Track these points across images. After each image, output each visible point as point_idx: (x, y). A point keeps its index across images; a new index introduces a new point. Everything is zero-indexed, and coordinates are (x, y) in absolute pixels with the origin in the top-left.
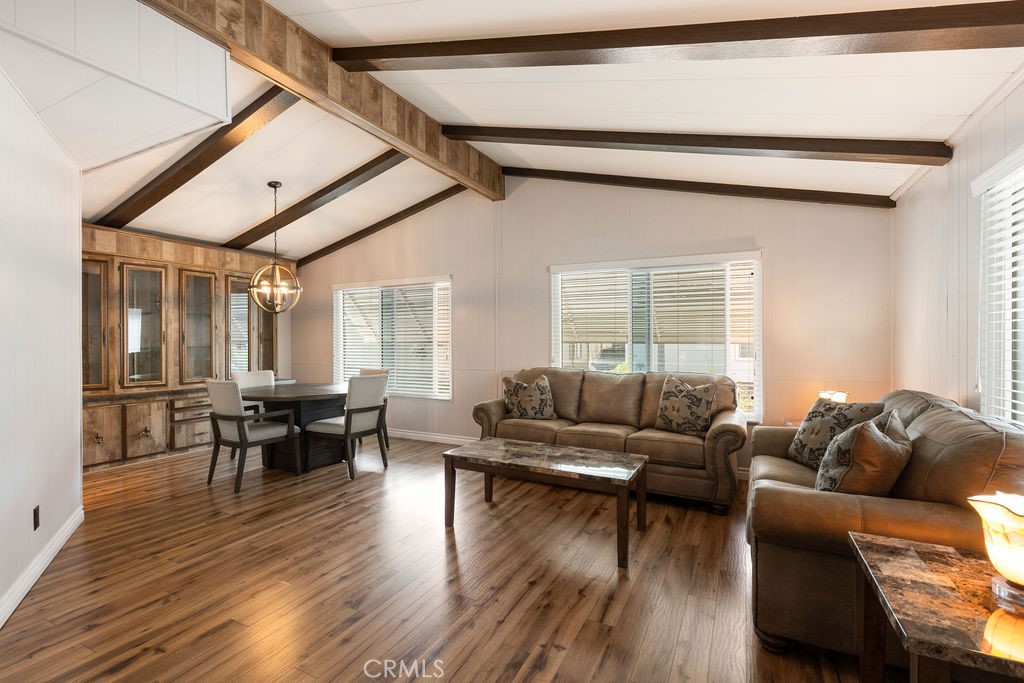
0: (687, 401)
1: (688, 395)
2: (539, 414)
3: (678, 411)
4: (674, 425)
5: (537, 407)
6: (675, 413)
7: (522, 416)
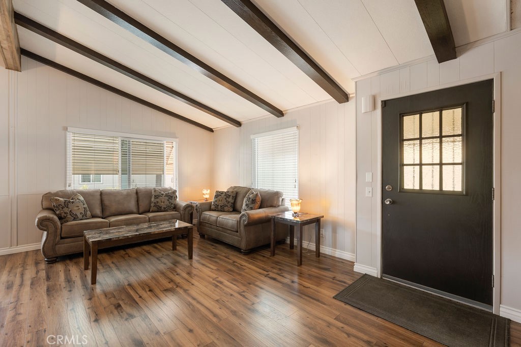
0: (167, 198)
1: (167, 195)
2: (85, 216)
3: (164, 202)
4: (162, 208)
5: (83, 212)
6: (162, 203)
7: (75, 219)
